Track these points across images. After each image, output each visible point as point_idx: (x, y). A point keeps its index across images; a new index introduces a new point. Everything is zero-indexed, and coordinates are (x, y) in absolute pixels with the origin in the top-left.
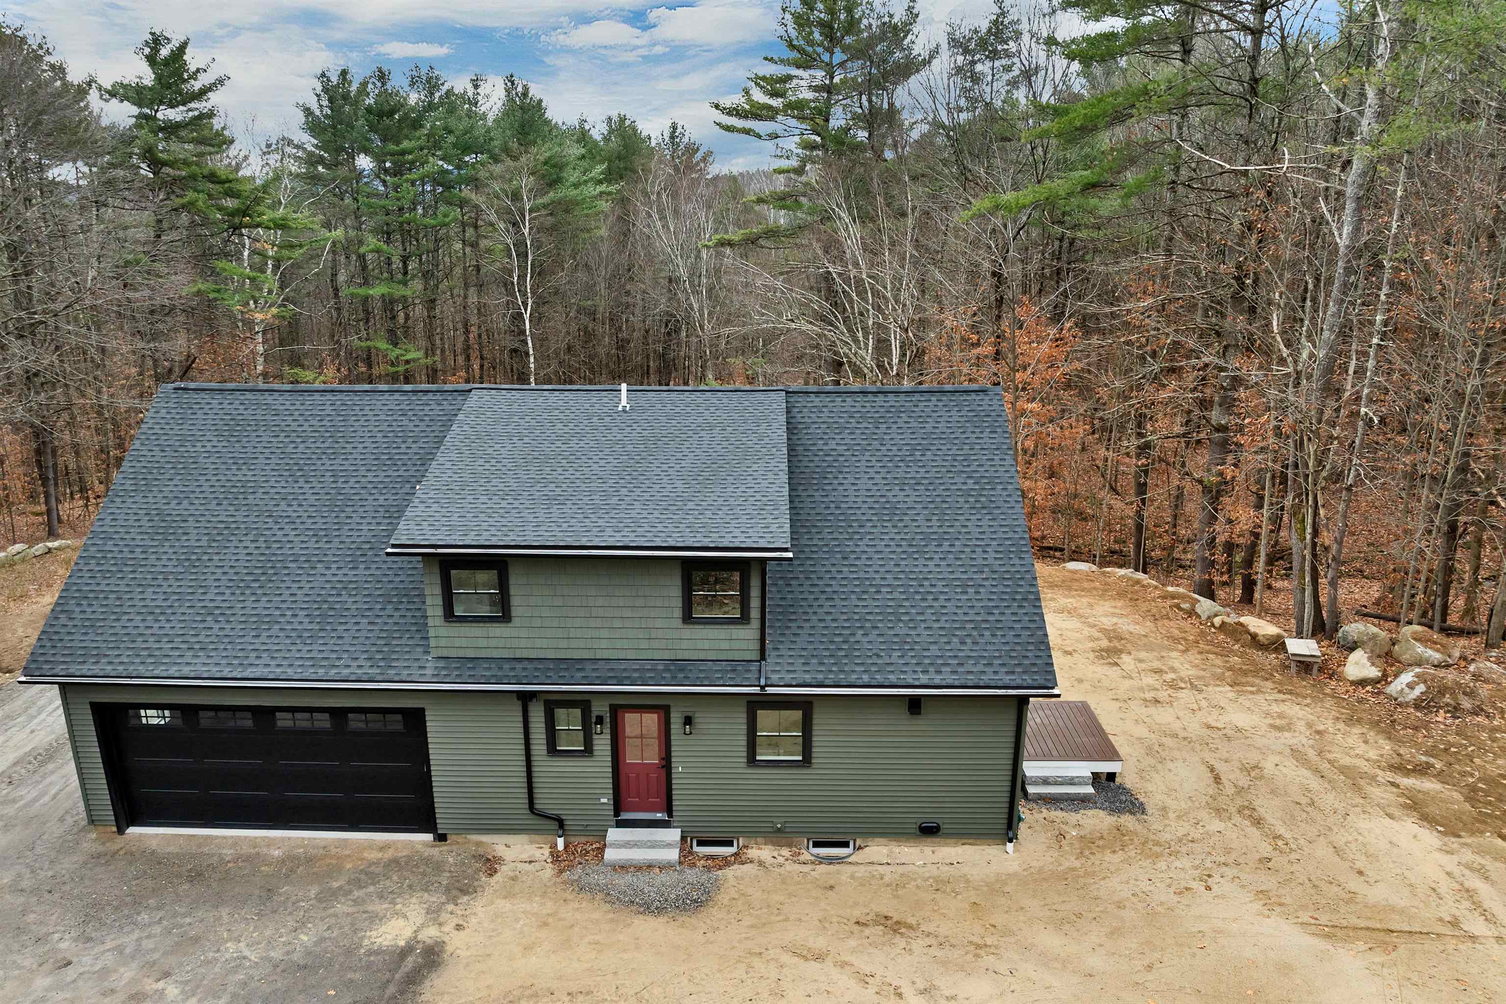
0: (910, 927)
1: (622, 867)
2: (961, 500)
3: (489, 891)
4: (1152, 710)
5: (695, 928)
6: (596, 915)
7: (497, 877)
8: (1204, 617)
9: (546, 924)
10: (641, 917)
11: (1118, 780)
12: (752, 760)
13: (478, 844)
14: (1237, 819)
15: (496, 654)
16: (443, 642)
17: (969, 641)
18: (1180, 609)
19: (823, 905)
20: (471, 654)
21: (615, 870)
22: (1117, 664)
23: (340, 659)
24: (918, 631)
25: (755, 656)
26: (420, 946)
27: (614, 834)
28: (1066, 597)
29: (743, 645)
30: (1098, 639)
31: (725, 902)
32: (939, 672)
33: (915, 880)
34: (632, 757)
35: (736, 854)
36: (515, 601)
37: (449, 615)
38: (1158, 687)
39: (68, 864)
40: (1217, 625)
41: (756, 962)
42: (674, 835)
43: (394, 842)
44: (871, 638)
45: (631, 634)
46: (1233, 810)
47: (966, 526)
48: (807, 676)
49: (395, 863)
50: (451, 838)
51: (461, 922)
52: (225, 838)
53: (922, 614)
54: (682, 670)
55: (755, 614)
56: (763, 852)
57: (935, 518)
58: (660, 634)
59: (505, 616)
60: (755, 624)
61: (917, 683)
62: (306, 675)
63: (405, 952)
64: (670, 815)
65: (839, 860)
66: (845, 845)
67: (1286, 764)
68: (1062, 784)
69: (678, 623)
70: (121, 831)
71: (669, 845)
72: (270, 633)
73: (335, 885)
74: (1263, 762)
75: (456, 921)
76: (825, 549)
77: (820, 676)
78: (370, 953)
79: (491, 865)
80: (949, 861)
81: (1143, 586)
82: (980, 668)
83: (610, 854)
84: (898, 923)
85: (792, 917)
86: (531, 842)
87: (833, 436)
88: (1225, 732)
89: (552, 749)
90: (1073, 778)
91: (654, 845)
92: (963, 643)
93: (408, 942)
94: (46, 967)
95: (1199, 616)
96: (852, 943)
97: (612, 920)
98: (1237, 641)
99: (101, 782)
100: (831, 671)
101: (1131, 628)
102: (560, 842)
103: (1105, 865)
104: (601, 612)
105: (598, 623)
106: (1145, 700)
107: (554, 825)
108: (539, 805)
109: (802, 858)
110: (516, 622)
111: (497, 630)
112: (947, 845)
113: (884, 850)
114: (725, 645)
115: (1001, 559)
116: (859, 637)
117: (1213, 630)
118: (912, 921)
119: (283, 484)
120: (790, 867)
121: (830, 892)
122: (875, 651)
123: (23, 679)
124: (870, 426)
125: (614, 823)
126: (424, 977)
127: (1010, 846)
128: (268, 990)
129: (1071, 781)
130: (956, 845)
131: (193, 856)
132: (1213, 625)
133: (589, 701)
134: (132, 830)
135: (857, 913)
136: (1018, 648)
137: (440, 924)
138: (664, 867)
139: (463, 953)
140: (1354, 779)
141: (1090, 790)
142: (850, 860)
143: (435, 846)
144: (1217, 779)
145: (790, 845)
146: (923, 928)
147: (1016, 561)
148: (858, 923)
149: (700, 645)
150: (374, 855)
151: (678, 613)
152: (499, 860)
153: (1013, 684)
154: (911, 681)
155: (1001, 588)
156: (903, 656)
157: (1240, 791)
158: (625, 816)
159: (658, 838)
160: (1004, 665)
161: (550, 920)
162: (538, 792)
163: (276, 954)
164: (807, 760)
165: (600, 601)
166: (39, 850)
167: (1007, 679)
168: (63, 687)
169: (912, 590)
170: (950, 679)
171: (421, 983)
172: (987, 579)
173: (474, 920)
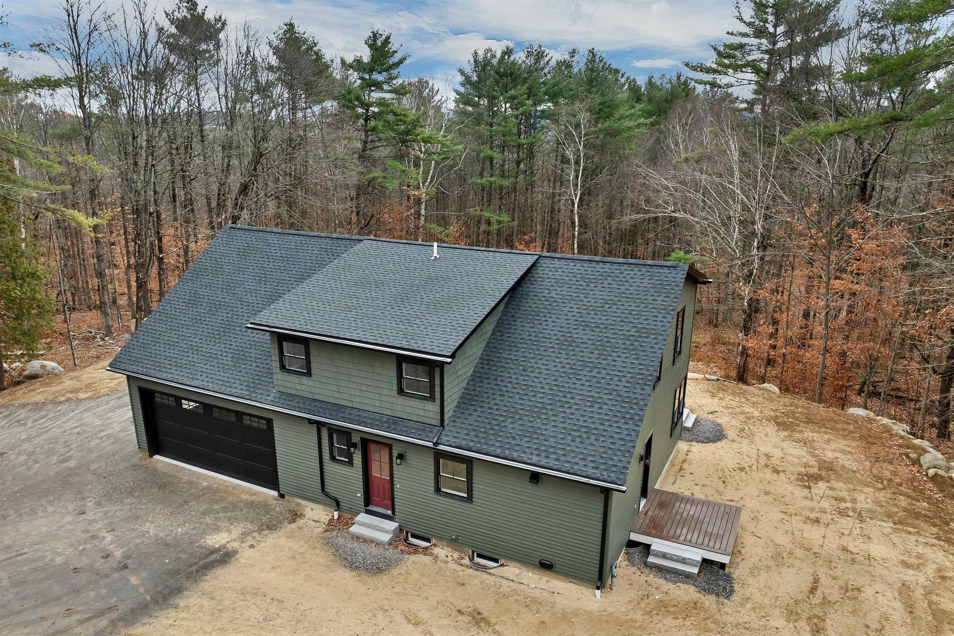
0: (489, 624)
1: (357, 538)
2: (621, 342)
3: (283, 531)
4: (808, 527)
5: (366, 584)
6: (322, 561)
7: (293, 525)
8: (925, 467)
9: (294, 558)
10: (344, 568)
11: (727, 570)
12: (438, 490)
13: (299, 505)
14: (802, 623)
15: (305, 395)
16: (280, 383)
17: (578, 440)
18: (908, 457)
19: (448, 593)
20: (293, 392)
21: (353, 538)
22: (809, 487)
23: (234, 383)
24: (548, 427)
25: (438, 423)
26: (225, 550)
27: (363, 517)
28: (813, 431)
29: (432, 415)
30: (812, 467)
31: (395, 574)
32: (547, 457)
33: (519, 595)
34: (375, 472)
35: (427, 548)
36: (313, 365)
37: (283, 367)
38: (829, 511)
39: (122, 466)
40: (930, 475)
41: (380, 615)
42: (392, 526)
43: (261, 492)
44: (515, 425)
45: (371, 396)
46: (805, 615)
47: (615, 361)
48: (464, 442)
49: (251, 504)
50: (287, 497)
51: (255, 544)
52: (190, 470)
53: (556, 416)
54: (394, 424)
55: (438, 396)
56: (442, 551)
57: (597, 352)
58: (386, 399)
59: (309, 374)
60: (438, 402)
61: (529, 462)
62: (216, 389)
63: (214, 551)
64: (393, 512)
65: (484, 568)
66: (496, 561)
67: (886, 594)
68: (676, 561)
69: (395, 393)
70: (151, 456)
71: (387, 532)
72: (212, 364)
73: (216, 507)
74: (867, 587)
75: (252, 542)
76: (515, 362)
77: (471, 444)
78: (200, 547)
79: (295, 516)
80: (552, 590)
81: (891, 435)
82: (577, 460)
83: (355, 529)
84: (484, 619)
85: (423, 595)
86: (324, 510)
87: (556, 288)
88: (854, 556)
89: (333, 458)
90: (685, 559)
91: (379, 529)
92: (573, 441)
93: (220, 547)
94: (74, 513)
95: (921, 466)
96: (445, 622)
97: (328, 566)
98: (942, 491)
99: (142, 428)
100: (480, 442)
101: (847, 464)
102: (336, 514)
103: (660, 625)
104: (356, 380)
105: (354, 386)
106: (808, 518)
107: (334, 504)
108: (328, 489)
109: (463, 561)
110: (314, 377)
111: (305, 380)
112: (560, 580)
113: (517, 571)
114: (421, 413)
115: (628, 387)
116: (507, 424)
117: (925, 478)
118: (493, 620)
119: (254, 284)
120: (453, 566)
121: (460, 588)
122: (513, 435)
123: (109, 368)
124: (584, 284)
125: (364, 510)
126: (214, 567)
127: (598, 592)
128: (144, 550)
129: (683, 561)
130: (565, 581)
131: (170, 476)
132: (927, 475)
133: (350, 433)
134: (157, 457)
135: (463, 606)
136: (610, 452)
137: (242, 542)
138: (378, 544)
139: (242, 560)
140: (941, 622)
141: (695, 570)
142: (490, 571)
143: (278, 500)
144: (813, 590)
145: (461, 552)
146: (496, 627)
147: (639, 391)
148: (459, 611)
149: (408, 410)
150: (244, 497)
151: (395, 387)
152: (301, 516)
153: (593, 476)
154: (525, 459)
155: (618, 408)
156: (529, 442)
157: (826, 602)
158: (371, 508)
159: (382, 525)
160: (594, 461)
161: (298, 556)
162: (327, 481)
163: (161, 535)
164: (470, 499)
165: (354, 373)
166: (116, 457)
167: (590, 471)
168: (128, 376)
169: (557, 399)
170: (552, 463)
171: (211, 569)
172: (611, 399)
173: (262, 545)
